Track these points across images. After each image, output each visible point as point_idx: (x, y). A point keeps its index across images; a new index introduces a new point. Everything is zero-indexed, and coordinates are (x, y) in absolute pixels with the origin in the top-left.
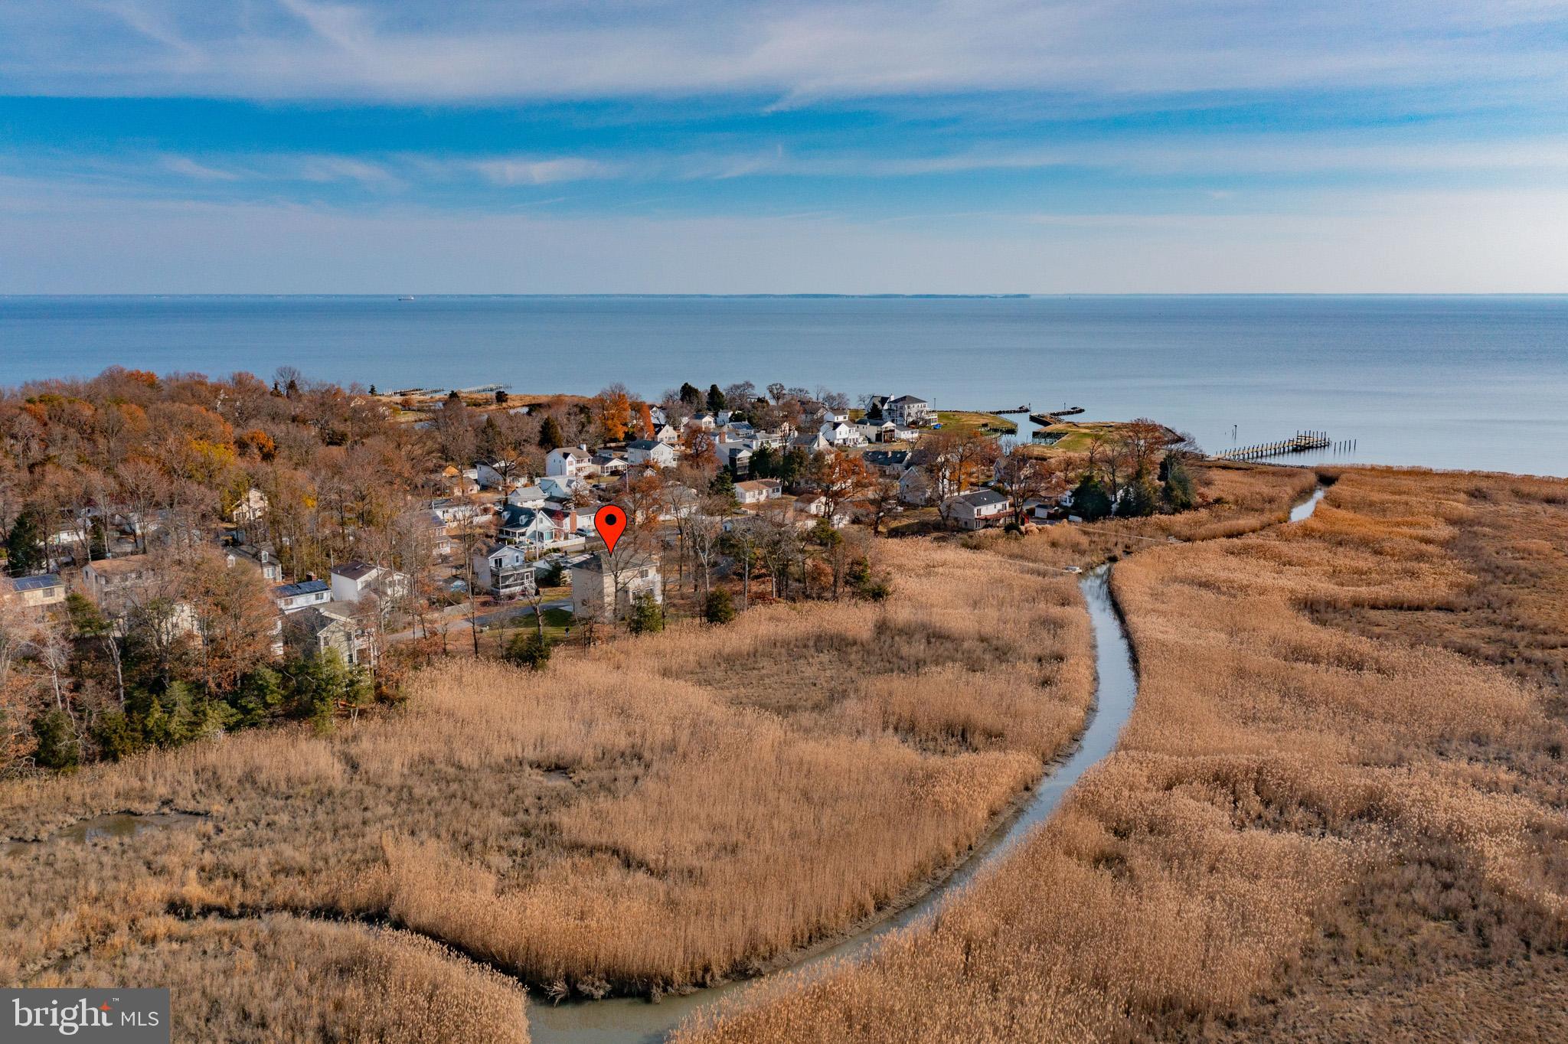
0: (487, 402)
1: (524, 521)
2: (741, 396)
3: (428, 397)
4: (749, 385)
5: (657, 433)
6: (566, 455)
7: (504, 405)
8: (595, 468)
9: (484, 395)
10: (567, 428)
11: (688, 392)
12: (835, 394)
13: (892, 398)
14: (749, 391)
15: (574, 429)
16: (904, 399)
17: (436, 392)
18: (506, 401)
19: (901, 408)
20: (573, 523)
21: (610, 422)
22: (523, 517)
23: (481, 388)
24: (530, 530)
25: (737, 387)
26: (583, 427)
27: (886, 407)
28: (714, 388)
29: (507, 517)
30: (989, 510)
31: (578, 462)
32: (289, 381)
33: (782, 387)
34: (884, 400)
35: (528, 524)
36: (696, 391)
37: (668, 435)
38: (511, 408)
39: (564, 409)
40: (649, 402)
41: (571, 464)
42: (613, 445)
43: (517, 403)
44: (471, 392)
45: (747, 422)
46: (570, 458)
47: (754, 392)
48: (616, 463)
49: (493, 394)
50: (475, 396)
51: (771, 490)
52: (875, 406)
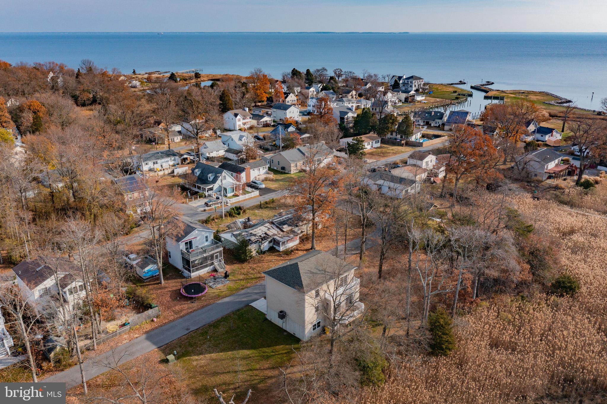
0: (191, 78)
1: (212, 178)
2: (320, 75)
3: (162, 75)
4: (324, 69)
5: (286, 98)
6: (236, 115)
7: (199, 79)
8: (254, 122)
9: (189, 74)
10: (235, 97)
11: (295, 73)
12: (372, 74)
13: (404, 77)
14: (325, 73)
15: (239, 96)
16: (412, 77)
17: (166, 72)
18: (200, 77)
19: (411, 82)
20: (248, 176)
21: (258, 91)
22: (210, 175)
23: (188, 70)
24: (216, 186)
25: (318, 71)
26: (244, 95)
27: (401, 82)
28: (308, 71)
29: (198, 173)
30: (551, 166)
31: (244, 119)
32: (88, 67)
33: (341, 70)
34: (400, 78)
35: (214, 181)
36: (300, 72)
37: (291, 99)
38: (202, 81)
39: (233, 84)
40: (276, 79)
41: (239, 120)
42: (259, 104)
43: (205, 79)
44: (183, 73)
45: (332, 91)
46: (238, 117)
47: (327, 73)
48: (266, 119)
49: (193, 74)
50: (185, 75)
51: (374, 142)
52: (396, 81)
